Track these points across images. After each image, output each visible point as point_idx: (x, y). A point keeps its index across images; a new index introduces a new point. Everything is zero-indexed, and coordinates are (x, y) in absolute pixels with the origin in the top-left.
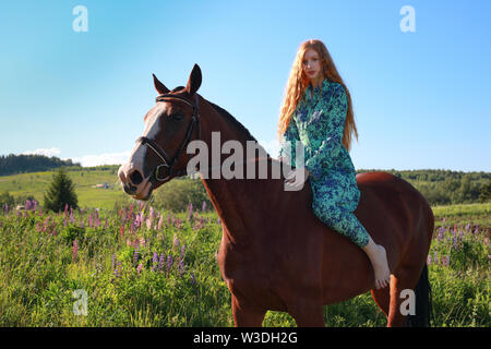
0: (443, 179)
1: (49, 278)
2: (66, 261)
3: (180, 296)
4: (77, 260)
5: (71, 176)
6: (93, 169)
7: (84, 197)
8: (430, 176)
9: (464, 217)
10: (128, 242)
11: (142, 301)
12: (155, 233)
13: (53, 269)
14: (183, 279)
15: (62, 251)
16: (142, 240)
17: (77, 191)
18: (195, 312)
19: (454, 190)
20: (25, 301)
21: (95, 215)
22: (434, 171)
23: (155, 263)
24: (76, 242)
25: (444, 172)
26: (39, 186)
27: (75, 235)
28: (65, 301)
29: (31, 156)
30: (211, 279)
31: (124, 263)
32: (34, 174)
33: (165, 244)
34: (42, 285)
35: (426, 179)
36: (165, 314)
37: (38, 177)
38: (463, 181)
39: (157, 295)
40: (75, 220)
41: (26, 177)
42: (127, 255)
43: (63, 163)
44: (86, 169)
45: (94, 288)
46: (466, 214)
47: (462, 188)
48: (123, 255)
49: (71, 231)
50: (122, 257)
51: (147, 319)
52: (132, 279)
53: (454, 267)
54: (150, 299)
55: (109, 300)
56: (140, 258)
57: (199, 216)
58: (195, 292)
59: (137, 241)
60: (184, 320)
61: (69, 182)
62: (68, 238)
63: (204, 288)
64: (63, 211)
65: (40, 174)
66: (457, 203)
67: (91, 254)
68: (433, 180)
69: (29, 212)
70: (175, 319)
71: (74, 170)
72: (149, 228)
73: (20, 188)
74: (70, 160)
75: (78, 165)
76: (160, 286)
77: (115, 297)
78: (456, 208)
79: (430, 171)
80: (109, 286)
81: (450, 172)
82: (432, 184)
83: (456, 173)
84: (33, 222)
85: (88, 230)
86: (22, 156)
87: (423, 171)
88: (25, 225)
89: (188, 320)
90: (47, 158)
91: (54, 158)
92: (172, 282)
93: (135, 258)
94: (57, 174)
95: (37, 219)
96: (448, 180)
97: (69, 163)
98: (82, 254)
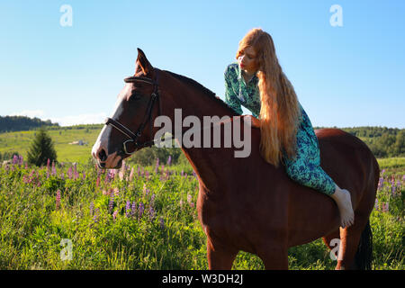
0: (380, 135)
1: (35, 223)
2: (49, 209)
3: (150, 239)
4: (59, 207)
5: (51, 134)
6: (70, 128)
7: (62, 153)
8: (369, 132)
9: (400, 168)
10: (104, 192)
11: (117, 243)
12: (126, 184)
13: (38, 216)
14: (153, 223)
15: (46, 200)
16: (116, 190)
17: (56, 148)
18: (164, 253)
19: (390, 144)
20: (16, 244)
21: (73, 168)
22: (372, 128)
23: (128, 210)
24: (58, 192)
25: (381, 129)
26: (24, 143)
27: (57, 185)
28: (49, 243)
29: (16, 117)
30: (177, 224)
31: (101, 210)
32: (18, 133)
33: (136, 193)
34: (30, 229)
35: (365, 135)
36: (137, 255)
37: (22, 135)
38: (398, 136)
39: (130, 238)
40: (56, 173)
41: (11, 136)
42: (103, 203)
43: (44, 123)
44: (63, 128)
45: (75, 232)
46: (401, 166)
47: (397, 143)
48: (99, 203)
49: (53, 182)
50: (99, 205)
51: (122, 259)
52: (108, 224)
53: (392, 213)
54: (124, 241)
55: (89, 243)
56: (115, 205)
57: (165, 169)
58: (163, 236)
59: (112, 191)
60: (154, 260)
61: (49, 140)
62: (50, 189)
63: (171, 232)
64: (46, 164)
65: (23, 132)
66: (393, 156)
67: (71, 202)
68: (371, 136)
69: (16, 166)
70: (146, 259)
71: (53, 129)
72: (121, 179)
73: (6, 145)
74: (50, 121)
75: (57, 124)
76: (133, 230)
77: (93, 240)
78: (392, 161)
79: (368, 128)
80: (88, 230)
81: (386, 128)
82: (370, 139)
83: (391, 130)
84: (20, 174)
85: (68, 181)
86: (8, 117)
87: (363, 128)
88: (13, 177)
89: (158, 260)
90: (29, 119)
91: (35, 119)
92: (143, 226)
93: (111, 206)
94: (38, 132)
95: (23, 172)
96: (385, 135)
97: (49, 123)
98: (63, 202)
